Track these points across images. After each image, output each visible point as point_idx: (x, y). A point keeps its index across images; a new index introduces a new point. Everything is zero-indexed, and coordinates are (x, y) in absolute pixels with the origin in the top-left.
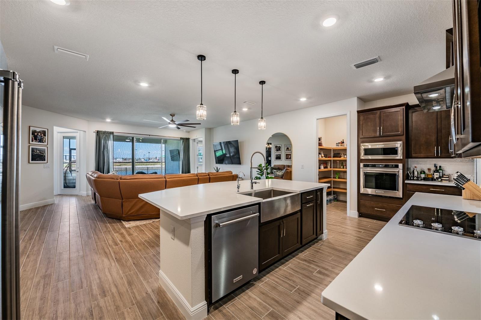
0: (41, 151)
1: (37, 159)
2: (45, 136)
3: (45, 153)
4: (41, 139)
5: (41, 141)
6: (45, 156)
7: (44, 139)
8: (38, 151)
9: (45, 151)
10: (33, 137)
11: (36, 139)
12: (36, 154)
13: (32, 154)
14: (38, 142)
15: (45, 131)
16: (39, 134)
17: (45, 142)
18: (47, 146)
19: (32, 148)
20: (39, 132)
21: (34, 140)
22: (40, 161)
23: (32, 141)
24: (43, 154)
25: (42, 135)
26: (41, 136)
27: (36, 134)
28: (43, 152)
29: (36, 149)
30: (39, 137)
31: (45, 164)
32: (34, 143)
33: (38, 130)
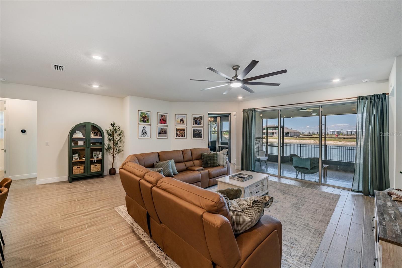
0: (199, 131)
1: (196, 137)
2: (202, 120)
3: (202, 132)
4: (199, 122)
5: (199, 124)
6: (202, 134)
7: (201, 122)
8: (197, 131)
9: (202, 131)
10: (194, 122)
11: (196, 123)
12: (196, 133)
13: (193, 133)
14: (198, 125)
15: (202, 116)
16: (198, 119)
17: (202, 124)
18: (203, 127)
19: (194, 129)
20: (198, 118)
21: (195, 123)
22: (199, 137)
23: (194, 124)
24: (200, 133)
25: (200, 119)
26: (199, 121)
27: (196, 119)
28: (200, 132)
29: (196, 129)
30: (198, 121)
31: (202, 140)
32: (195, 125)
33: (197, 116)
